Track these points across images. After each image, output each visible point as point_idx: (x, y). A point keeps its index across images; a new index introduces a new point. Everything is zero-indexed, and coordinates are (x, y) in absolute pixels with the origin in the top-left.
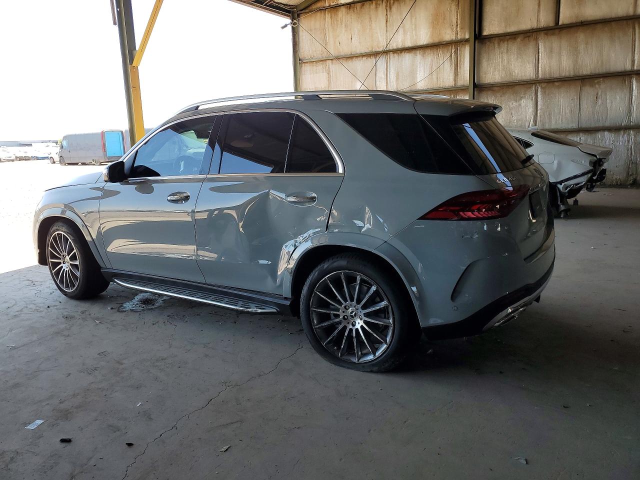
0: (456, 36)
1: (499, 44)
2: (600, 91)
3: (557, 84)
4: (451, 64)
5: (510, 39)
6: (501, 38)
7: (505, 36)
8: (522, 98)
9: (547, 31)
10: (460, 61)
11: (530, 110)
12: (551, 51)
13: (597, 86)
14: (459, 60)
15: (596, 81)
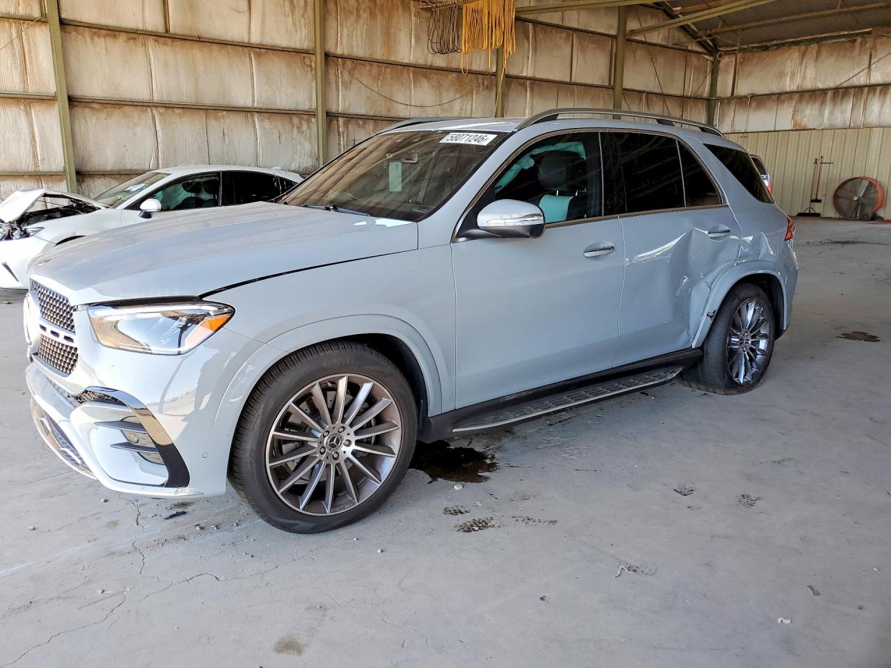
0: (17, 9)
1: (92, 39)
2: (226, 127)
3: (177, 111)
4: (14, 55)
5: (109, 35)
6: (93, 30)
7: (99, 29)
8: (136, 124)
9: (156, 35)
10: (30, 52)
11: (149, 143)
12: (166, 65)
13: (222, 120)
14: (26, 50)
15: (220, 114)
